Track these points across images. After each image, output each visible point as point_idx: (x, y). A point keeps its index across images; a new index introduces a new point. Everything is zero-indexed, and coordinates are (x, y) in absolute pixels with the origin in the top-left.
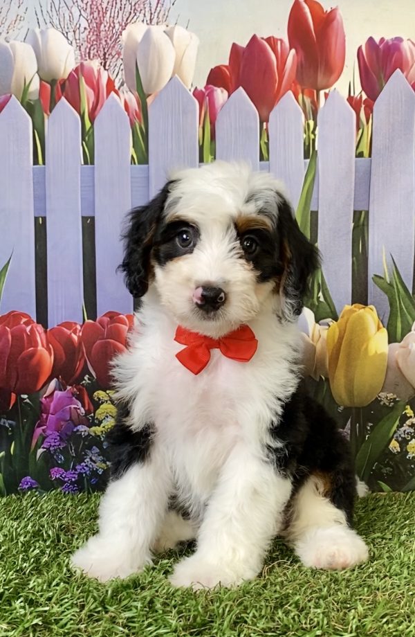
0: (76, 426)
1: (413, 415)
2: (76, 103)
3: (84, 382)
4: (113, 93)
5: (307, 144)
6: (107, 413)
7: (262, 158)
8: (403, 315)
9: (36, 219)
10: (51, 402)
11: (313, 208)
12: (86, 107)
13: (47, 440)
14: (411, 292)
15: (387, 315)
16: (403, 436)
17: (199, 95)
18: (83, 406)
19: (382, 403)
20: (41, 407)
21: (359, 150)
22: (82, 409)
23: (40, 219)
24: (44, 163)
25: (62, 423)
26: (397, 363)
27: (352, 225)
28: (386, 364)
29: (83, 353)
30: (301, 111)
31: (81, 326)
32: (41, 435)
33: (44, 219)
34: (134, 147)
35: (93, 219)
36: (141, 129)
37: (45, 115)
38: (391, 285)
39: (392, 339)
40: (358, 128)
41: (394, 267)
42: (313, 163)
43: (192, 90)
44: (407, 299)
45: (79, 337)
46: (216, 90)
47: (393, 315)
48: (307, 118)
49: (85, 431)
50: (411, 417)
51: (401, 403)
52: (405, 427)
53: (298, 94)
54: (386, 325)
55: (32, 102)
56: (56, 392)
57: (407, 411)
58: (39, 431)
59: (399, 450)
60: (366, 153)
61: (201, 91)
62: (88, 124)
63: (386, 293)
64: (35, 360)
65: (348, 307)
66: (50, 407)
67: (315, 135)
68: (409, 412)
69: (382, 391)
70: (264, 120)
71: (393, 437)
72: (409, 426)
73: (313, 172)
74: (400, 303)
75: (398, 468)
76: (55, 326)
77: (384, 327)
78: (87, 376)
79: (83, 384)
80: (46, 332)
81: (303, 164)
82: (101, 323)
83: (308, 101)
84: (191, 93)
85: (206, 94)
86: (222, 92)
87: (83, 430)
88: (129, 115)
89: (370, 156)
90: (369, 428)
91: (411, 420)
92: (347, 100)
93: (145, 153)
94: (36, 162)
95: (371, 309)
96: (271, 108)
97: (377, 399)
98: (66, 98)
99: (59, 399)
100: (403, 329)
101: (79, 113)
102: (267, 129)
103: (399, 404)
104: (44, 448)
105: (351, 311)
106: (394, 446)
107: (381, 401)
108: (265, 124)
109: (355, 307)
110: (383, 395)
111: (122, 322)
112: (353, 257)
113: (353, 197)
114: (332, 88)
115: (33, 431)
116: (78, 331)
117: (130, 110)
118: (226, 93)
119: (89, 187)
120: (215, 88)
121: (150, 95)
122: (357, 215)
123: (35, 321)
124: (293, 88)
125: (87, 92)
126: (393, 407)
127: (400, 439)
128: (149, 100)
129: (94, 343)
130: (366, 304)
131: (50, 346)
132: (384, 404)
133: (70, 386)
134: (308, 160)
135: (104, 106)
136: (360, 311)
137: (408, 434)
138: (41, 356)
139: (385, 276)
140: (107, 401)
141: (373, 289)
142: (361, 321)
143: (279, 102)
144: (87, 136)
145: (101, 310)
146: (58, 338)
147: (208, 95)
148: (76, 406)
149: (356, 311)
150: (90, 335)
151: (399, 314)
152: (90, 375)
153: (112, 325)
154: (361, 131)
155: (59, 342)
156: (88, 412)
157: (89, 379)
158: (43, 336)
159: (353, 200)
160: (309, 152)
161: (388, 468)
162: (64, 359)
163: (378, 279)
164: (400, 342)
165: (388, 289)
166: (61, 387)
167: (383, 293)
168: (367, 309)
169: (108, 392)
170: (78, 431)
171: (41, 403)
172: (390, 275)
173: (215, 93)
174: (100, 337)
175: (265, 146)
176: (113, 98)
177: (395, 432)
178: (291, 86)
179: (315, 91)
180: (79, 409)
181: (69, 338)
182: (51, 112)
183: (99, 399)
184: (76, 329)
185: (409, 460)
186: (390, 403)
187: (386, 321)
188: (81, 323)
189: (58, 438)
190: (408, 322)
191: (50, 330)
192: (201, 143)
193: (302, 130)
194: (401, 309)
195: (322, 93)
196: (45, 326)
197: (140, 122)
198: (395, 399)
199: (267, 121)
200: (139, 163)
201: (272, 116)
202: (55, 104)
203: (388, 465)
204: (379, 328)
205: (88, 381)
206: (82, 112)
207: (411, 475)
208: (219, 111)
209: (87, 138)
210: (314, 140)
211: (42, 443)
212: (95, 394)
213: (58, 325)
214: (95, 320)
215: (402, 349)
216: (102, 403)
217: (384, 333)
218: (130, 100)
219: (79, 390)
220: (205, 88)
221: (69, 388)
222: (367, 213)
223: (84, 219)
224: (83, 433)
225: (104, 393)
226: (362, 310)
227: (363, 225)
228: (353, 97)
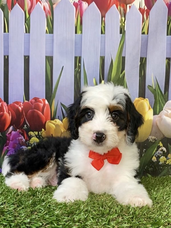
0: (21, 146)
1: (162, 146)
2: (22, 6)
3: (24, 128)
4: (39, 3)
5: (121, 27)
6: (34, 141)
7: (102, 33)
8: (160, 103)
9: (5, 56)
10: (11, 136)
11: (123, 55)
12: (27, 8)
13: (9, 152)
14: (163, 93)
15: (153, 103)
16: (158, 155)
17: (75, 5)
18: (24, 138)
19: (150, 141)
20: (6, 138)
21: (143, 31)
22: (24, 139)
23: (6, 57)
24: (8, 32)
25: (16, 145)
26: (157, 124)
27: (139, 63)
28: (152, 124)
29: (24, 116)
30: (119, 13)
31: (23, 103)
32: (6, 150)
33: (8, 56)
34: (47, 26)
35: (29, 57)
36: (50, 18)
37: (9, 11)
38: (155, 90)
39: (155, 113)
40: (143, 22)
41: (156, 82)
42: (124, 36)
43: (73, 2)
44: (161, 96)
45: (22, 108)
46: (83, 3)
47: (155, 103)
48: (121, 17)
49: (25, 149)
50: (161, 147)
51: (158, 141)
52: (159, 151)
53: (118, 6)
54: (153, 107)
55: (3, 5)
56: (13, 132)
57: (160, 144)
58: (5, 148)
59: (156, 160)
60: (146, 33)
61: (77, 3)
62: (28, 16)
63: (153, 93)
64: (3, 118)
65: (137, 99)
66: (10, 138)
67: (125, 24)
68: (161, 144)
69: (150, 135)
70: (103, 16)
71: (154, 155)
72: (161, 151)
73: (123, 40)
74: (159, 98)
75: (155, 168)
76: (12, 103)
77: (152, 108)
78: (26, 125)
79: (24, 129)
80: (8, 105)
81: (120, 36)
82: (31, 102)
83: (122, 9)
84: (72, 4)
85: (79, 4)
86: (86, 3)
87: (24, 148)
88: (45, 12)
89: (148, 34)
90: (144, 151)
91: (161, 148)
92: (139, 9)
93: (52, 29)
94: (5, 31)
95: (147, 100)
96: (106, 11)
97: (148, 139)
98: (19, 4)
99: (14, 135)
100: (159, 109)
101: (24, 10)
102: (104, 21)
103: (157, 141)
104: (8, 155)
105: (138, 101)
106: (154, 159)
107: (149, 140)
108: (103, 18)
109: (140, 99)
110: (150, 137)
111: (41, 102)
112: (139, 77)
113: (140, 51)
114: (132, 4)
115: (3, 148)
116: (21, 106)
117: (46, 10)
118: (87, 4)
119: (27, 43)
120: (83, 2)
121: (54, 4)
122: (142, 59)
123: (3, 101)
124: (116, 3)
125: (27, 1)
126: (154, 142)
127: (157, 156)
128: (54, 6)
129: (28, 111)
130: (144, 98)
131: (10, 112)
132: (151, 141)
133: (18, 129)
134: (121, 35)
135: (34, 8)
136: (142, 100)
137: (160, 154)
138: (6, 116)
139: (153, 86)
140: (34, 136)
141: (148, 91)
142: (142, 105)
143: (110, 9)
144: (27, 21)
145: (31, 97)
146: (13, 109)
147: (80, 5)
148: (21, 138)
149: (140, 101)
150: (26, 108)
151: (158, 103)
152: (27, 125)
153: (36, 103)
154: (144, 23)
155: (13, 110)
156: (26, 141)
157: (26, 127)
158: (7, 107)
159: (140, 52)
160: (122, 31)
161: (151, 168)
162: (16, 117)
163: (150, 87)
164: (158, 115)
165: (154, 91)
166: (14, 130)
167: (151, 93)
168: (145, 100)
169: (34, 132)
170: (22, 148)
171: (6, 136)
172: (155, 85)
173: (83, 4)
174: (31, 108)
175: (104, 28)
176: (39, 4)
177: (155, 153)
178: (115, 2)
179: (125, 5)
180: (22, 139)
181: (18, 109)
182: (12, 10)
183: (31, 135)
184: (21, 105)
185: (160, 165)
186: (153, 141)
187: (153, 105)
188: (23, 102)
189: (14, 151)
190: (162, 106)
191: (10, 105)
192: (76, 26)
193: (119, 21)
194: (159, 100)
195: (128, 6)
196: (7, 103)
197: (50, 15)
198: (155, 139)
199: (105, 17)
200: (50, 33)
201: (107, 15)
202: (14, 6)
203: (151, 167)
204: (149, 109)
205: (26, 128)
206: (25, 10)
207: (161, 171)
208: (84, 12)
209: (27, 22)
210: (124, 26)
211: (7, 153)
212: (29, 133)
213: (13, 103)
214: (28, 100)
215: (159, 118)
216: (32, 137)
217: (152, 111)
218: (46, 5)
219: (22, 131)
220: (78, 2)
221: (18, 130)
222: (146, 59)
223: (25, 57)
224: (24, 149)
225: (33, 133)
226: (143, 100)
227: (144, 64)
228: (141, 8)
